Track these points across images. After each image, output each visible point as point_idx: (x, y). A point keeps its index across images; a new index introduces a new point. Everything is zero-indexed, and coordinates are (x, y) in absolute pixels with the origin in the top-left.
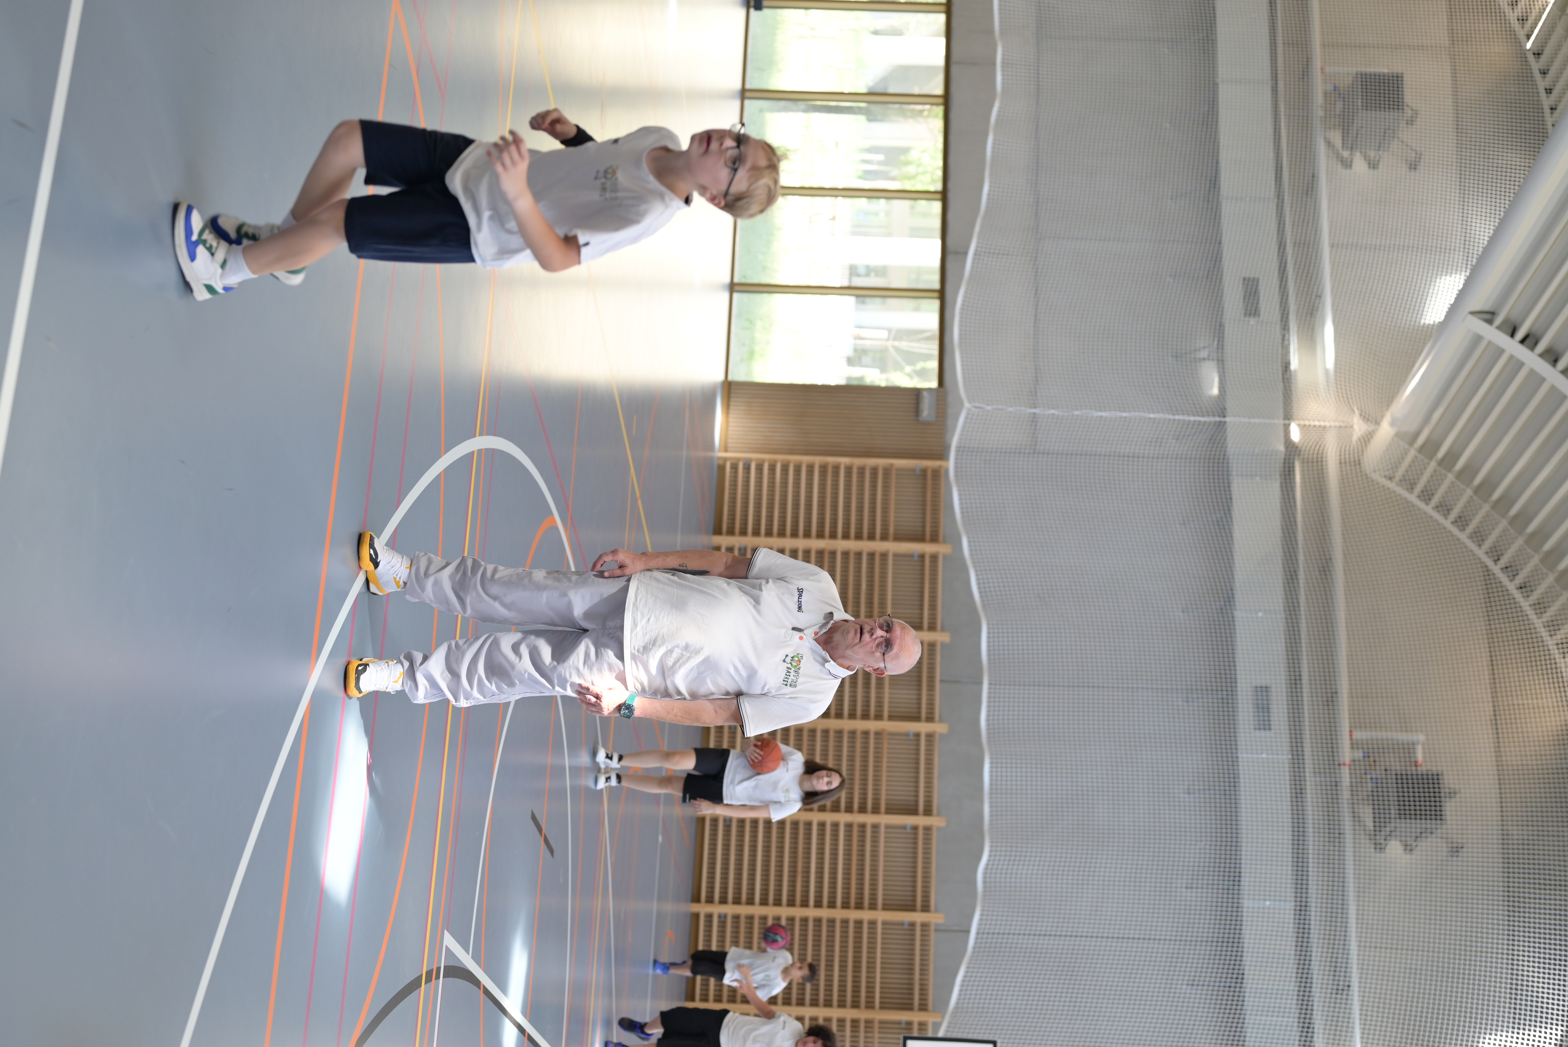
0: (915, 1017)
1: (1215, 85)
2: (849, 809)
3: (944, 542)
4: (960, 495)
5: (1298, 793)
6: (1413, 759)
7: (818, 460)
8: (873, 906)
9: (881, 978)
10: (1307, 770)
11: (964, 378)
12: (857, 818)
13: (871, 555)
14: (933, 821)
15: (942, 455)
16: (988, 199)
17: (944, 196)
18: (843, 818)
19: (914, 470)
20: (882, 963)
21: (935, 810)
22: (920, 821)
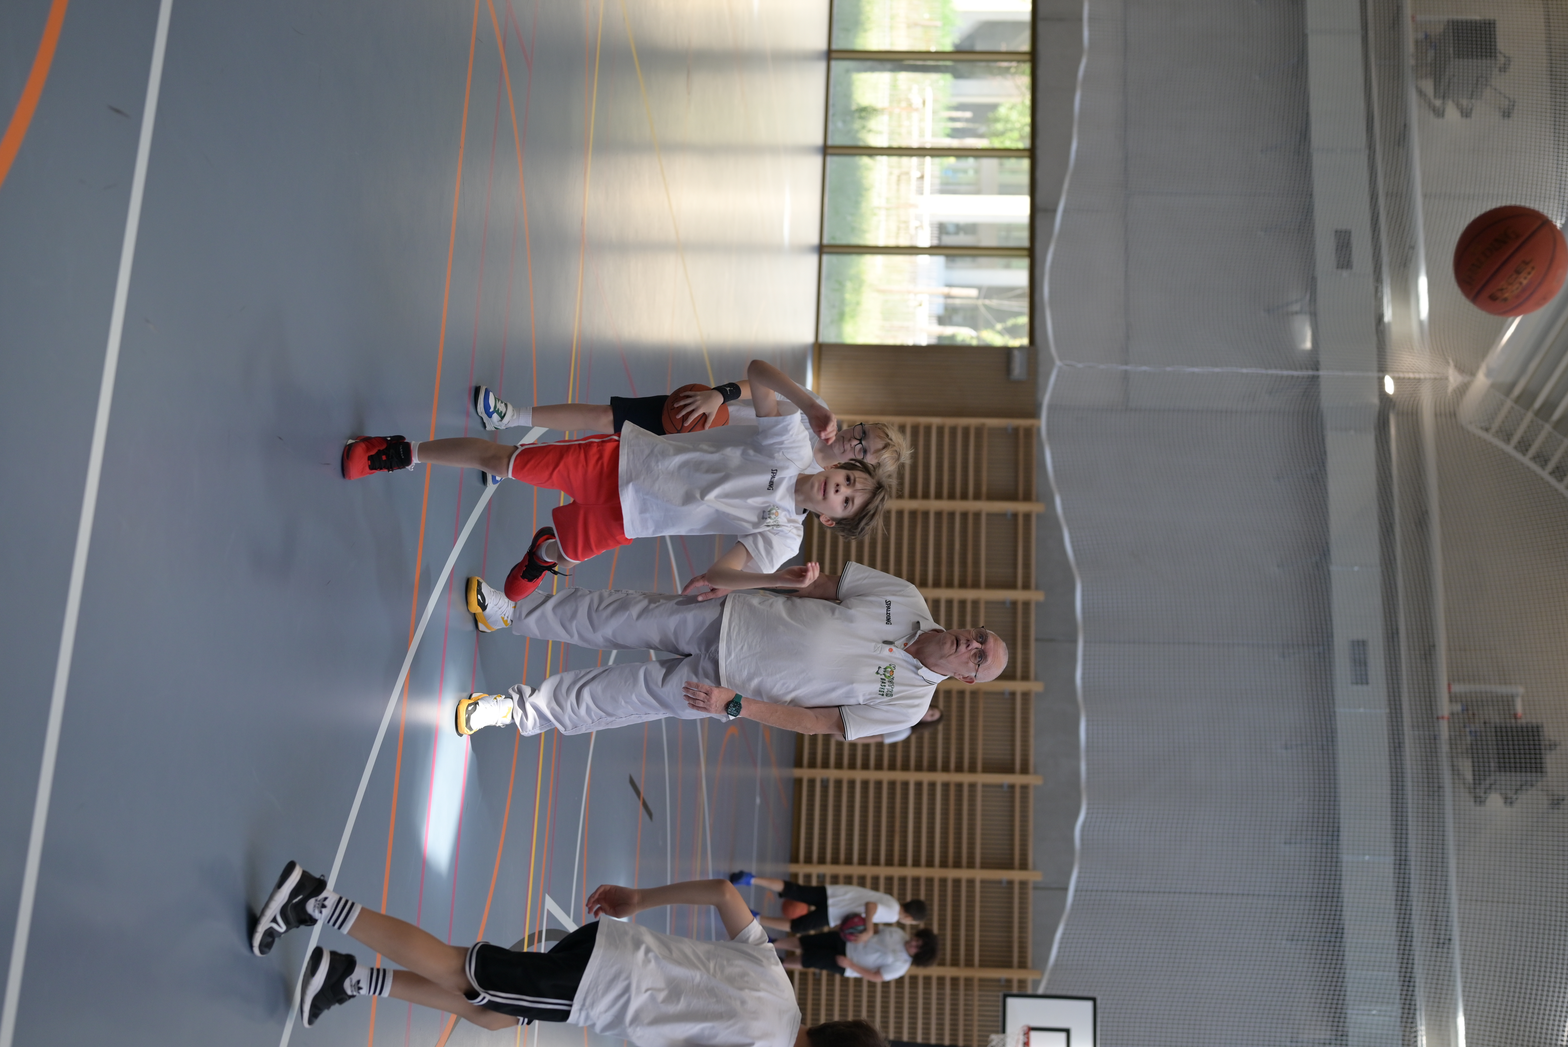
0: (1015, 975)
1: (1305, 36)
2: (946, 769)
3: (1038, 500)
4: (1052, 453)
5: (1396, 747)
6: (1512, 712)
8: (971, 865)
9: (981, 936)
10: (1405, 724)
11: (1055, 335)
12: (954, 778)
13: (965, 515)
14: (1029, 780)
15: (1034, 413)
16: (1077, 156)
17: (1032, 153)
18: (940, 777)
19: (1004, 430)
20: (981, 921)
21: (1031, 769)
22: (1017, 779)
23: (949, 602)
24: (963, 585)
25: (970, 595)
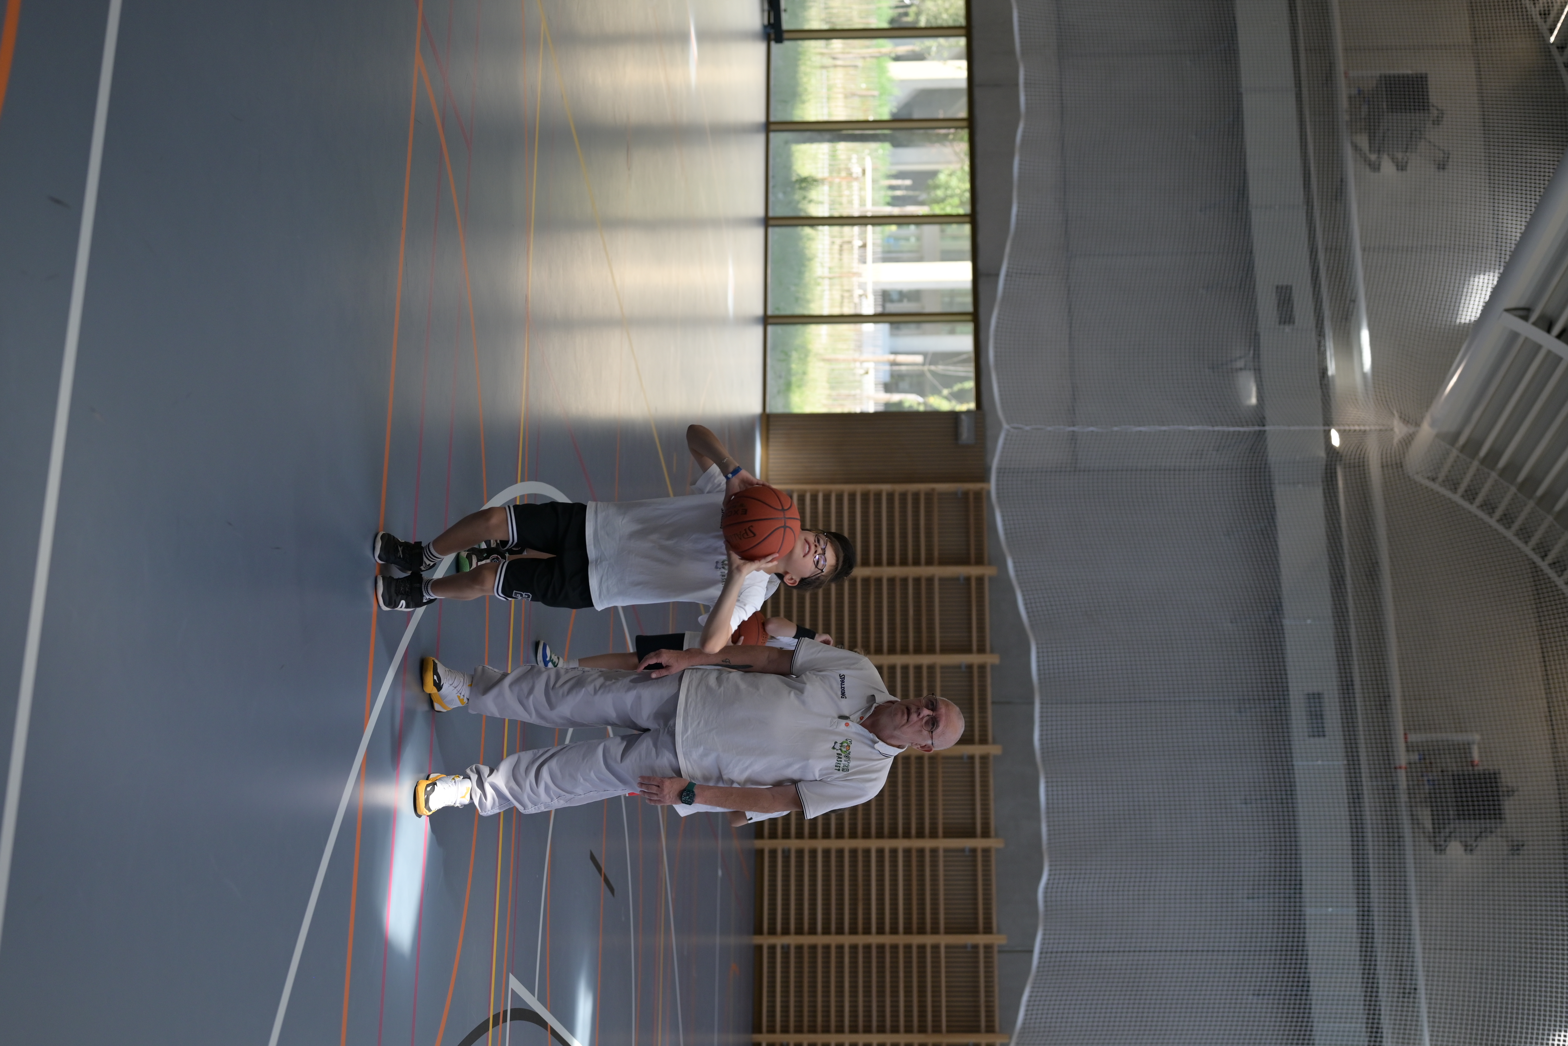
0: (983, 1039)
1: (1239, 94)
2: (907, 835)
3: (990, 564)
4: (1003, 516)
5: (1355, 799)
6: (1469, 760)
7: (859, 488)
8: (935, 931)
9: (947, 1001)
10: (1363, 775)
11: (1001, 399)
12: (916, 844)
13: (917, 580)
14: (991, 843)
15: (983, 477)
16: (1017, 220)
17: (973, 218)
18: (901, 844)
19: (954, 494)
20: (947, 987)
21: (993, 833)
22: (979, 843)
23: (905, 668)
24: (918, 651)
25: (925, 660)
